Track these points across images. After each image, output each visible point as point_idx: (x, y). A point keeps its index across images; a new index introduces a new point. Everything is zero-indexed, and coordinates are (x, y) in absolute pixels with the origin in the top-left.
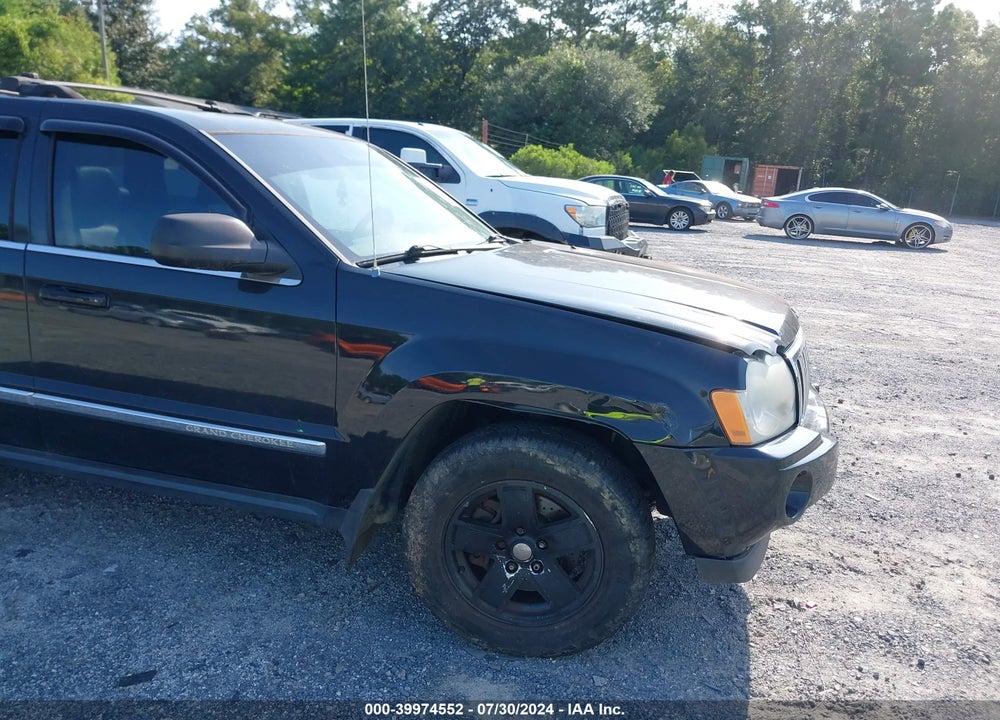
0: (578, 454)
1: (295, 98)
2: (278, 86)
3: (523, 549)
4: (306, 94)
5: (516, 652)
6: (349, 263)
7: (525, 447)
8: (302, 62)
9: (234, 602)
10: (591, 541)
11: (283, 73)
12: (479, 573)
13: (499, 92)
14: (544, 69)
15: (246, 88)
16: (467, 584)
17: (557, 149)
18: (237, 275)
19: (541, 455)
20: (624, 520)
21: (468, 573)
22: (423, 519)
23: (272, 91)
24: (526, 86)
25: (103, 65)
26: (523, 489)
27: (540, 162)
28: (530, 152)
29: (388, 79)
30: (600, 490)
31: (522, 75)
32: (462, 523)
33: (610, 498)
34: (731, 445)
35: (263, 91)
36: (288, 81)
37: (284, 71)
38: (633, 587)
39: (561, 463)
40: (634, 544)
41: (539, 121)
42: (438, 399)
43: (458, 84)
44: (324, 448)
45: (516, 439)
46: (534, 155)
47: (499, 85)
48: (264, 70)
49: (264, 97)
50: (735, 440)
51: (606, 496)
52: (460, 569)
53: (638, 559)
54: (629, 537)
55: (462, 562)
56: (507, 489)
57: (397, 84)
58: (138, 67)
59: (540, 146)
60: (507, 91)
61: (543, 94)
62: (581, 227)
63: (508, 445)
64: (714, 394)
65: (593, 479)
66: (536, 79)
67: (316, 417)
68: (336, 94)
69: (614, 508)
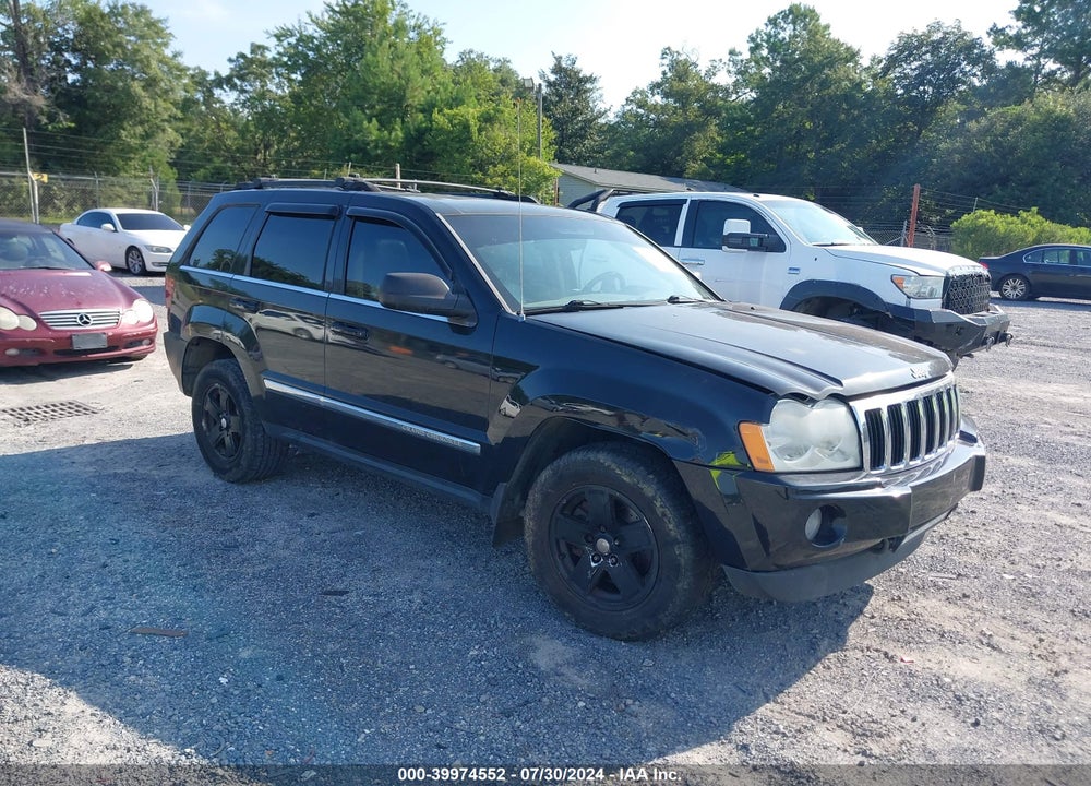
0: (642, 468)
1: (728, 166)
2: (711, 154)
3: (604, 544)
4: (739, 162)
5: (595, 631)
6: (510, 312)
7: (604, 458)
8: (738, 129)
9: (423, 564)
10: (650, 542)
11: (717, 141)
12: (576, 559)
13: (956, 151)
14: (1019, 120)
15: (679, 158)
16: (565, 567)
17: (1015, 213)
18: (444, 319)
19: (613, 466)
20: (671, 527)
21: (568, 560)
22: (534, 509)
23: (704, 160)
24: (991, 142)
25: (538, 145)
26: (602, 493)
27: (989, 229)
28: (977, 218)
29: (828, 142)
30: (654, 498)
31: (987, 131)
32: (562, 517)
33: (661, 506)
34: (755, 471)
35: (695, 160)
36: (722, 149)
37: (719, 139)
38: (679, 586)
39: (627, 475)
40: (679, 548)
41: (1004, 182)
42: (545, 415)
43: (911, 143)
44: (478, 451)
45: (598, 452)
46: (981, 221)
47: (958, 143)
48: (697, 140)
49: (694, 167)
50: (758, 466)
51: (658, 504)
52: (560, 554)
53: (682, 561)
54: (675, 542)
55: (564, 549)
56: (591, 492)
57: (837, 147)
58: (576, 143)
59: (992, 211)
60: (968, 147)
61: (1013, 149)
62: (909, 297)
63: (592, 456)
64: (742, 425)
65: (649, 490)
66: (1005, 134)
67: (473, 424)
68: (769, 161)
69: (664, 515)
